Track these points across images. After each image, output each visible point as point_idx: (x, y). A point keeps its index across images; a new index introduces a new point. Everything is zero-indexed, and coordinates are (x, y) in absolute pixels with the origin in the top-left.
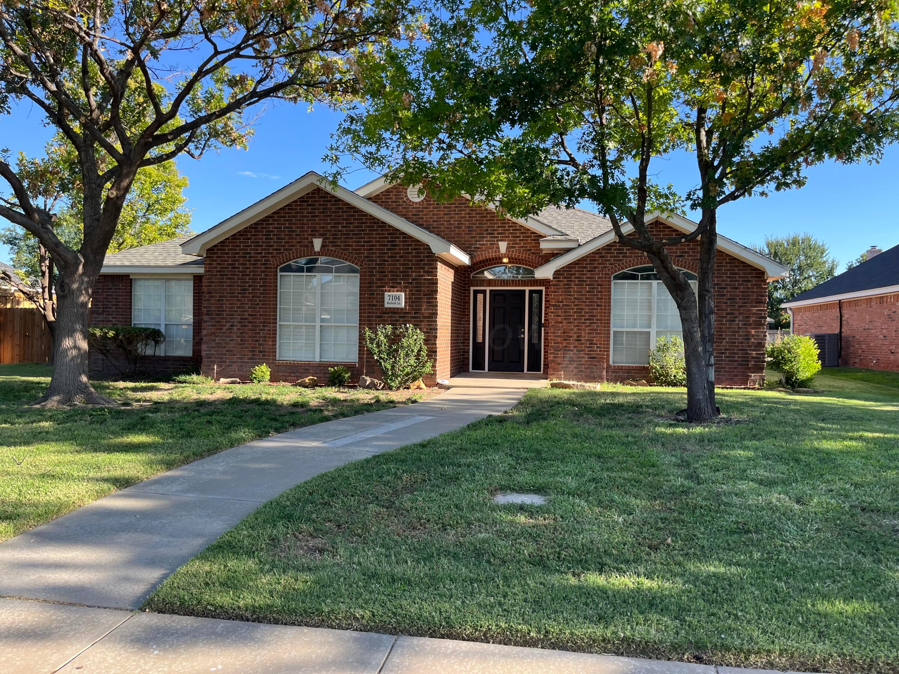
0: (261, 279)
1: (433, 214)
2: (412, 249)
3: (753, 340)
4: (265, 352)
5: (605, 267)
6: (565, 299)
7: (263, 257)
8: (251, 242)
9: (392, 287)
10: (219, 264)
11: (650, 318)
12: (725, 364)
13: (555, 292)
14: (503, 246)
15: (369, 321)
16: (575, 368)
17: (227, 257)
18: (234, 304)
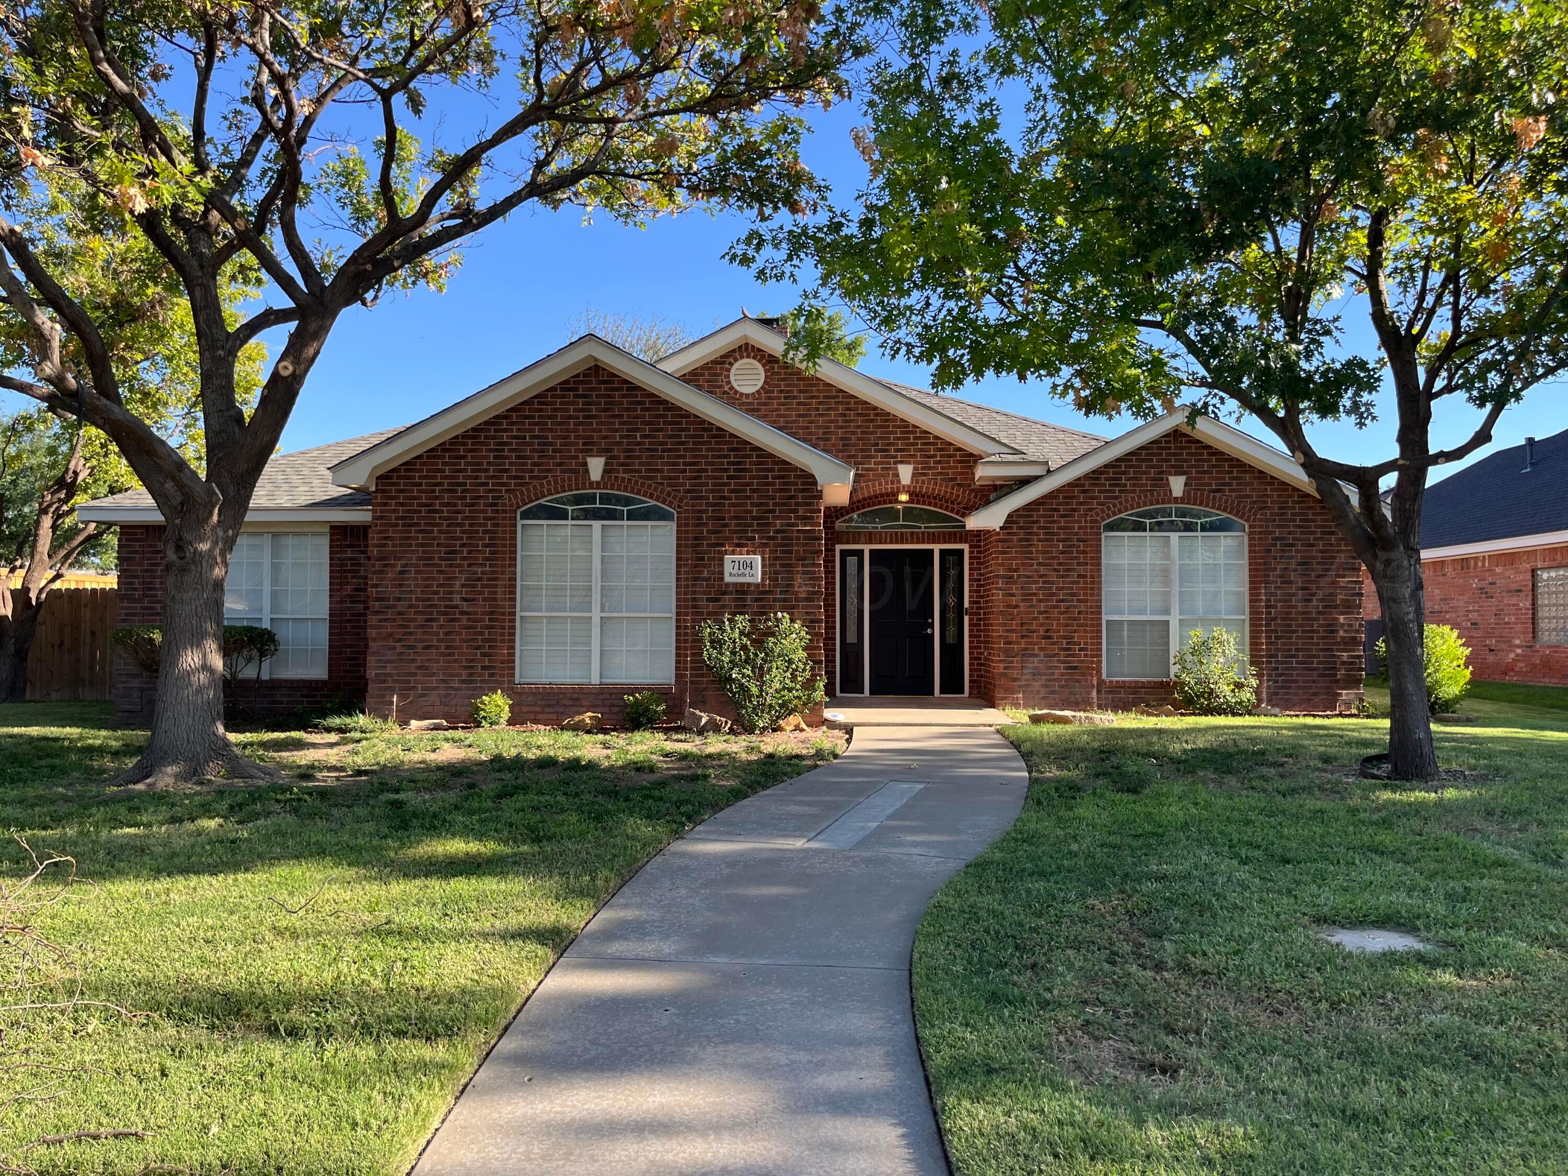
0: (485, 532)
1: (779, 416)
2: (774, 477)
3: (1341, 633)
4: (494, 667)
5: (1091, 510)
6: (1023, 565)
7: (490, 491)
8: (466, 464)
9: (739, 545)
10: (402, 504)
11: (1167, 595)
12: (1297, 675)
13: (1004, 553)
14: (905, 473)
15: (694, 607)
16: (1042, 686)
17: (418, 491)
18: (433, 579)
